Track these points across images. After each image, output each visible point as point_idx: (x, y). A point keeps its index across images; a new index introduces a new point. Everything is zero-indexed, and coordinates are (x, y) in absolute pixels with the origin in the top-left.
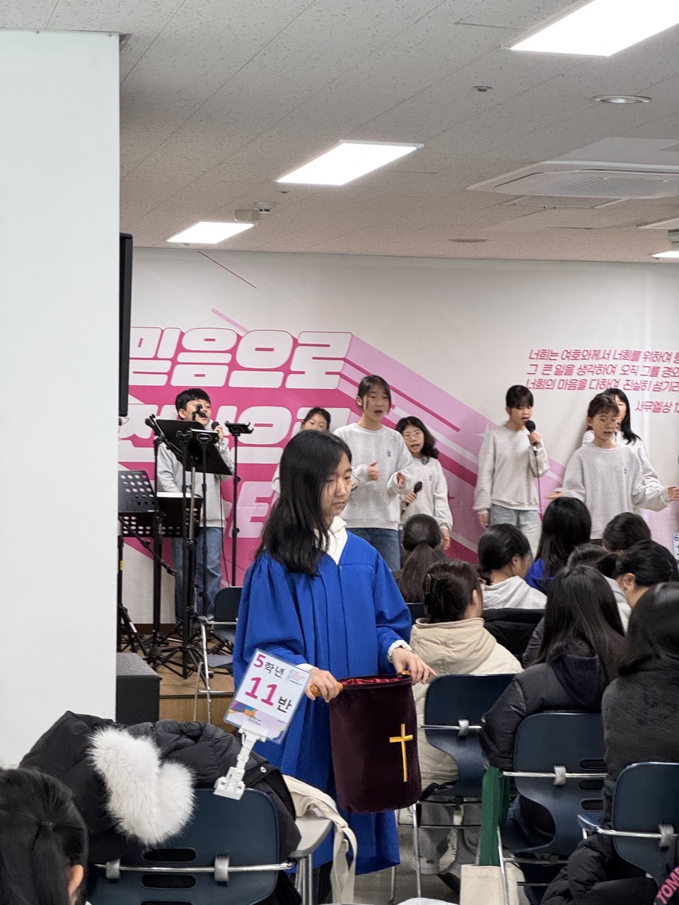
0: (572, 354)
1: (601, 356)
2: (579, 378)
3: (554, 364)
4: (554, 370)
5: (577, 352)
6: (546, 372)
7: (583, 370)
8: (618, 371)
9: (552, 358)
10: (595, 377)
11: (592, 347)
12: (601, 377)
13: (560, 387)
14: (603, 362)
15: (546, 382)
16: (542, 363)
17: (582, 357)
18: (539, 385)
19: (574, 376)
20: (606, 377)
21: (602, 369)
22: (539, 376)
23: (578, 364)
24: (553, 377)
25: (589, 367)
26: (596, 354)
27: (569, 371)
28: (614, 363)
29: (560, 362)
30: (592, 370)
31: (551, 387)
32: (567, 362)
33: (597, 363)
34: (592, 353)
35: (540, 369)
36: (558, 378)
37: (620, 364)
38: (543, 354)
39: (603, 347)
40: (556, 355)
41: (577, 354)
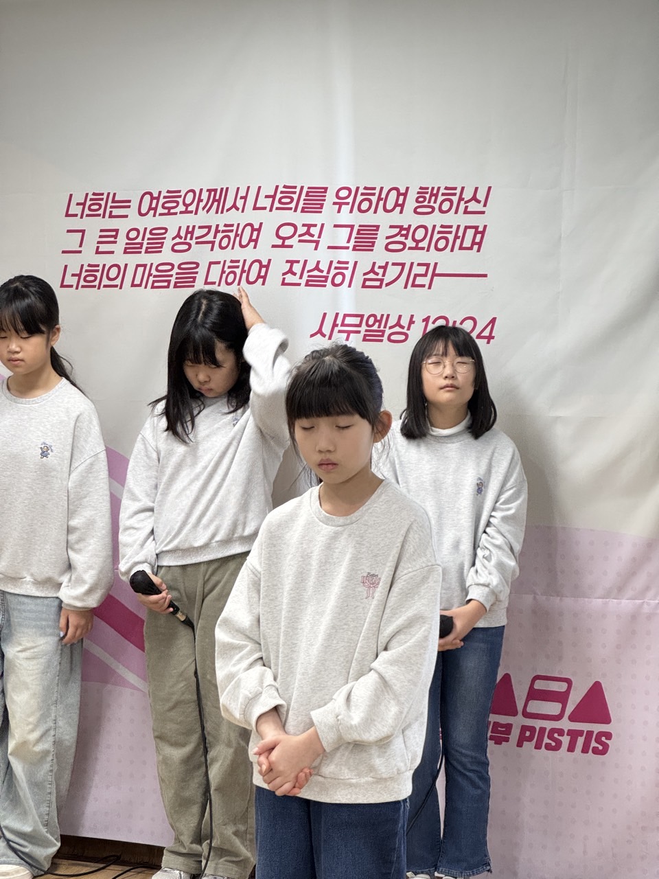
0: (162, 201)
1: (229, 204)
2: (177, 259)
3: (123, 226)
4: (122, 240)
5: (173, 195)
6: (103, 248)
7: (186, 238)
8: (268, 237)
9: (116, 212)
10: (218, 255)
11: (204, 181)
12: (227, 255)
13: (136, 283)
14: (233, 217)
15: (106, 270)
16: (94, 226)
17: (183, 209)
18: (90, 277)
19: (166, 255)
20: (238, 254)
21: (232, 235)
22: (88, 257)
23: (175, 223)
24: (120, 258)
25: (198, 233)
26: (217, 198)
27: (156, 242)
28: (255, 218)
29: (134, 221)
30: (210, 238)
31: (118, 282)
32: (151, 222)
33: (221, 220)
34: (205, 196)
35: (92, 238)
36: (133, 260)
37: (271, 220)
38: (96, 204)
39: (233, 182)
40: (126, 204)
41: (170, 202)
